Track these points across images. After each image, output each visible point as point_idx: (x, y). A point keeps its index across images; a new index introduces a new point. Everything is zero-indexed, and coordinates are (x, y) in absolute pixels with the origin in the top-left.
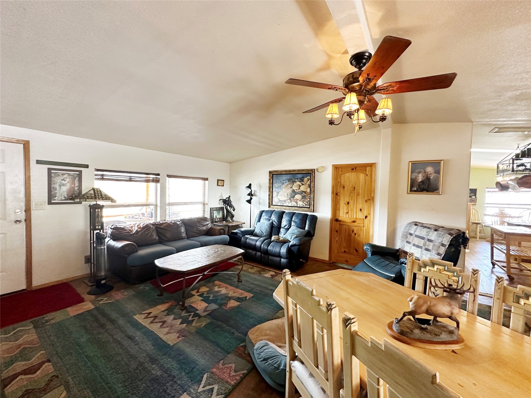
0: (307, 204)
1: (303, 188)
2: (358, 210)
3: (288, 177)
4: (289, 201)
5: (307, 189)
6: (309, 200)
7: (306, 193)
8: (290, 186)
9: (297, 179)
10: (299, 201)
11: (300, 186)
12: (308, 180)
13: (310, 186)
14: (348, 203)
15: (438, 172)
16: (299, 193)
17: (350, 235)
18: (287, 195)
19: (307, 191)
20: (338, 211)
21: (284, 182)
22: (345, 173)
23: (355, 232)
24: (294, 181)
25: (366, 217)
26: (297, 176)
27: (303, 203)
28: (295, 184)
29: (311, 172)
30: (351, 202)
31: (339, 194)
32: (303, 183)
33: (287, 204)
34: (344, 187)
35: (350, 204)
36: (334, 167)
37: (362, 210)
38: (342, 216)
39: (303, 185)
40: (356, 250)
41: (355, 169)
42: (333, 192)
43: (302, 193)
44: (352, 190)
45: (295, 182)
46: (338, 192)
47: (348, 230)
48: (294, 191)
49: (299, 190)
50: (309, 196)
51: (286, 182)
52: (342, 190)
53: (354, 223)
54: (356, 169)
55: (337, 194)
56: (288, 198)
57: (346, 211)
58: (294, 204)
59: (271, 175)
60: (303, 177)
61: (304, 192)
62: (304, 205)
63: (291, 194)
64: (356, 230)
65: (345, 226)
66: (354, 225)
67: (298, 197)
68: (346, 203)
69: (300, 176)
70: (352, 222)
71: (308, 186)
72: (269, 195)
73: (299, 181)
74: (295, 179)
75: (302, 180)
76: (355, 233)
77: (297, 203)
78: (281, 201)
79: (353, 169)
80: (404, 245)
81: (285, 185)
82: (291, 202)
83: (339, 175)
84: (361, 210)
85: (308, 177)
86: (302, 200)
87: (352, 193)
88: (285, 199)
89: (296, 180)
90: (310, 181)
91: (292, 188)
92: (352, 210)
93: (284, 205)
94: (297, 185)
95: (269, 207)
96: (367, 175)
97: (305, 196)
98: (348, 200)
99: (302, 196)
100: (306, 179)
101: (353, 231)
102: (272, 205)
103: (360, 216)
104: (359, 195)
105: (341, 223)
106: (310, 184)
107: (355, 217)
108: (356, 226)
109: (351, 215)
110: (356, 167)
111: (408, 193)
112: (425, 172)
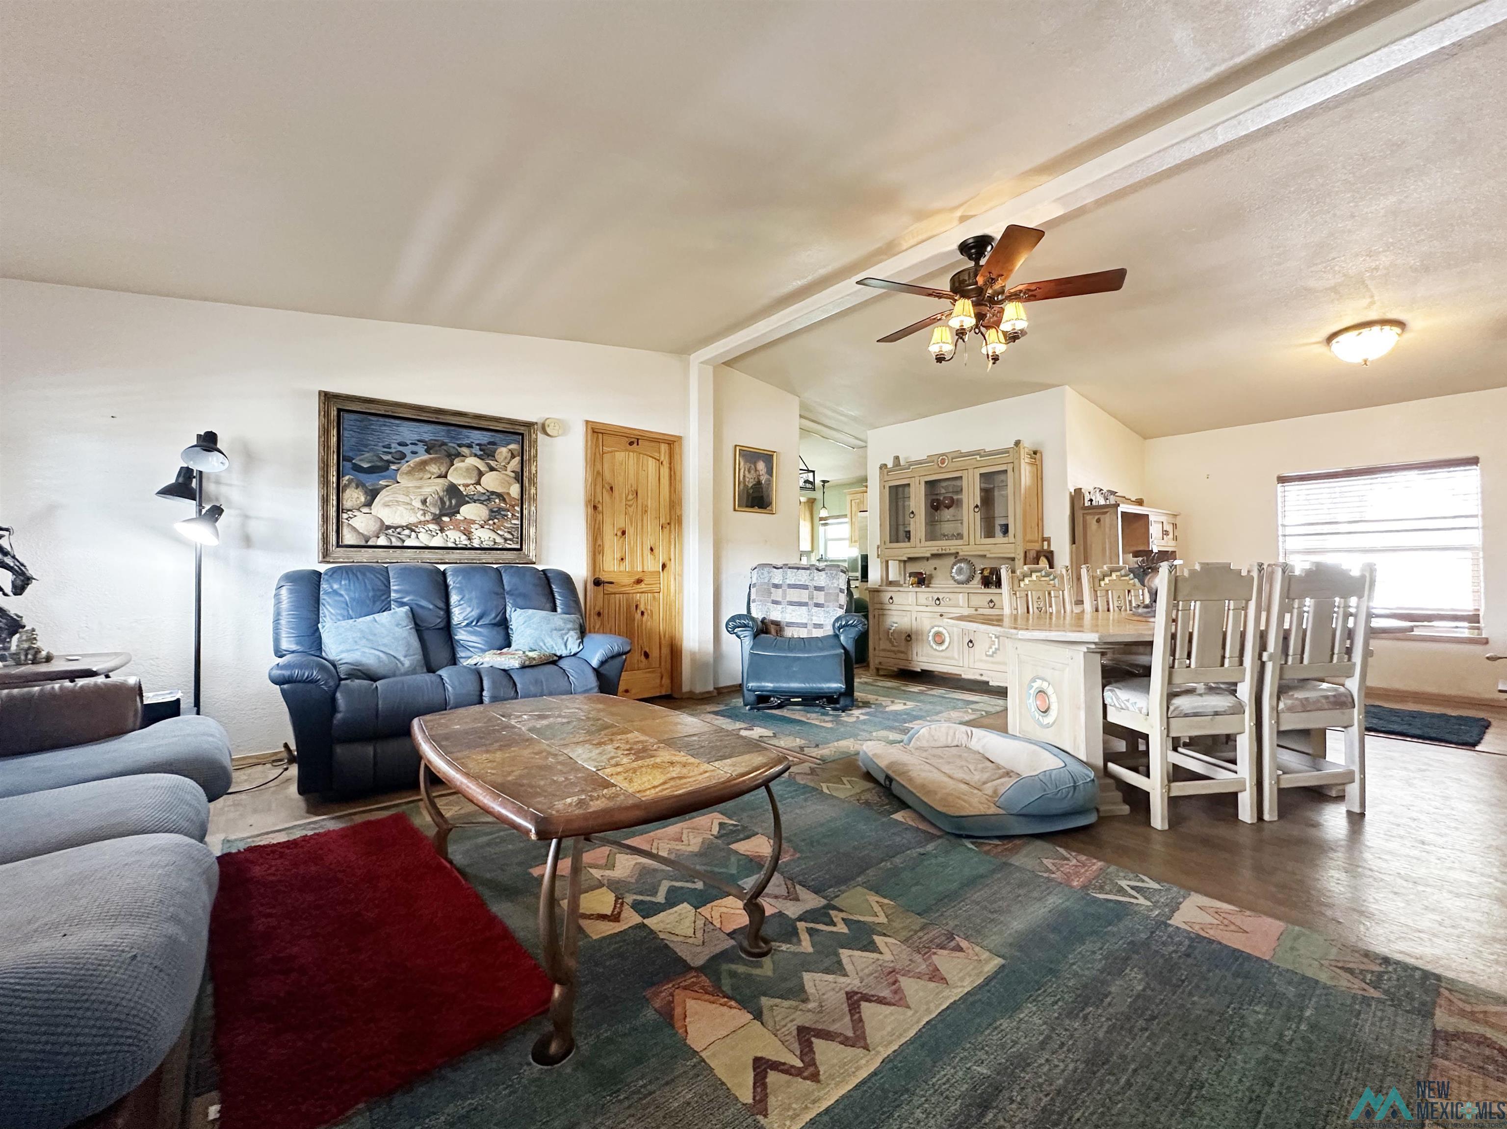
0: (510, 536)
1: (491, 482)
2: (647, 551)
3: (427, 432)
4: (432, 527)
5: (510, 485)
6: (518, 522)
7: (504, 500)
8: (434, 469)
9: (469, 446)
10: (477, 526)
11: (481, 474)
12: (513, 456)
13: (519, 478)
14: (624, 533)
15: (770, 472)
16: (475, 498)
17: (630, 619)
18: (424, 502)
19: (508, 494)
20: (603, 556)
21: (406, 450)
22: (612, 452)
23: (642, 607)
24: (453, 452)
25: (664, 566)
26: (468, 437)
27: (493, 536)
28: (458, 464)
29: (521, 430)
30: (630, 531)
31: (600, 508)
32: (493, 463)
33: (424, 539)
34: (611, 488)
35: (629, 537)
36: (590, 431)
37: (654, 551)
38: (611, 567)
39: (492, 469)
40: (647, 655)
41: (635, 444)
42: (588, 503)
43: (489, 499)
44: (630, 497)
45: (459, 455)
46: (599, 502)
47: (625, 603)
48: (452, 490)
49: (478, 487)
50: (518, 509)
51: (414, 453)
52: (606, 496)
53: (638, 586)
54: (638, 444)
55: (595, 508)
56: (429, 517)
57: (618, 556)
58: (454, 537)
59: (334, 413)
60: (490, 443)
61: (500, 496)
62: (499, 540)
63: (441, 499)
64: (643, 600)
65: (618, 596)
66: (640, 590)
67: (468, 511)
68: (619, 533)
69: (478, 437)
70: (633, 583)
71: (513, 475)
72: (325, 501)
73: (476, 455)
74: (460, 446)
75: (487, 453)
76: (643, 609)
77: (468, 535)
78: (388, 527)
79: (631, 444)
81: (411, 463)
82: (442, 530)
83: (598, 454)
84: (652, 549)
85: (512, 446)
86: (491, 522)
87: (630, 506)
88: (413, 520)
89: (465, 451)
90: (518, 459)
91: (446, 477)
92: (632, 551)
93: (406, 544)
94: (467, 469)
95: (325, 555)
96: (661, 463)
97: (500, 509)
98: (622, 525)
99: (492, 511)
100: (503, 452)
101: (637, 606)
102: (338, 546)
103: (651, 565)
104: (646, 511)
105: (609, 588)
106: (519, 470)
107: (640, 569)
108: (642, 593)
109: (632, 562)
110: (638, 439)
111: (735, 510)
112: (756, 470)
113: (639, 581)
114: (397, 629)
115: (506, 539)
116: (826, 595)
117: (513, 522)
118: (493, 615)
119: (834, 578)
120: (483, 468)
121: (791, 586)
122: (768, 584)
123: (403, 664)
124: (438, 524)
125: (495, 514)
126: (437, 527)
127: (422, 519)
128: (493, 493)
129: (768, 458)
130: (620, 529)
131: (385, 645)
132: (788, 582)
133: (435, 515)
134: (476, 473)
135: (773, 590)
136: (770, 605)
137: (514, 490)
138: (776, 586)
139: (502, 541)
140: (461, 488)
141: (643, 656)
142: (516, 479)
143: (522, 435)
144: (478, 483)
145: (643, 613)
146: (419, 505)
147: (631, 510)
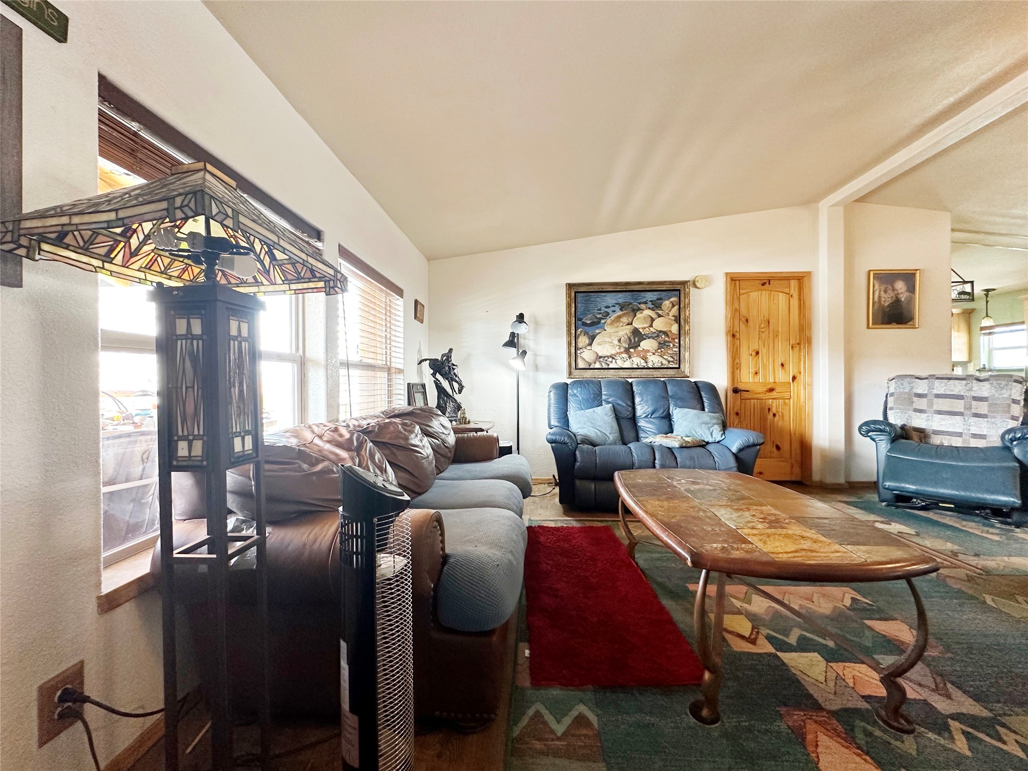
0: (672, 359)
1: (659, 324)
2: (779, 366)
3: (621, 298)
4: (624, 355)
5: (672, 325)
6: (677, 350)
7: (668, 336)
8: (625, 320)
9: (646, 303)
10: (651, 354)
11: (653, 320)
12: (673, 306)
13: (678, 319)
14: (757, 353)
15: (911, 289)
16: (649, 335)
17: (763, 419)
18: (619, 341)
19: (670, 331)
20: (739, 370)
21: (609, 310)
22: (748, 293)
23: (774, 410)
24: (635, 308)
25: (794, 378)
26: (645, 297)
27: (661, 359)
28: (639, 315)
29: (678, 287)
30: (763, 351)
31: (738, 336)
32: (660, 312)
33: (620, 364)
34: (747, 321)
35: (762, 355)
36: (729, 280)
37: (785, 366)
38: (747, 379)
39: (660, 316)
40: (778, 448)
41: (767, 284)
42: (727, 333)
43: (658, 336)
44: (763, 326)
45: (639, 309)
46: (737, 331)
47: (759, 406)
48: (636, 332)
49: (651, 329)
50: (677, 341)
51: (614, 311)
52: (743, 326)
53: (770, 394)
54: (769, 284)
55: (734, 336)
56: (622, 350)
57: (752, 370)
58: (637, 361)
59: (573, 294)
60: (658, 299)
61: (665, 333)
62: (665, 362)
63: (629, 338)
64: (775, 405)
65: (752, 401)
66: (772, 397)
67: (646, 344)
68: (754, 354)
69: (650, 296)
70: (767, 391)
71: (673, 318)
72: (569, 344)
73: (649, 308)
74: (640, 303)
75: (656, 305)
76: (774, 412)
77: (645, 359)
78: (601, 357)
79: (763, 284)
80: (909, 416)
81: (612, 318)
82: (630, 357)
83: (735, 295)
84: (782, 365)
85: (672, 299)
86: (659, 351)
87: (763, 332)
88: (613, 352)
89: (643, 306)
90: (676, 307)
91: (632, 324)
92: (764, 366)
93: (610, 367)
94: (644, 318)
95: (570, 373)
96: (791, 296)
97: (665, 342)
98: (756, 347)
99: (660, 343)
100: (667, 304)
101: (769, 409)
102: (576, 369)
103: (782, 377)
104: (777, 336)
105: (745, 395)
106: (678, 315)
107: (771, 380)
108: (775, 399)
109: (765, 376)
110: (769, 280)
111: (868, 327)
112: (894, 290)
113: (771, 390)
114: (606, 417)
115: (669, 362)
116: (990, 406)
117: (674, 349)
118: (661, 411)
119: (1002, 389)
120: (654, 315)
121: (938, 396)
122: (909, 394)
123: (609, 438)
124: (627, 353)
125: (662, 345)
126: (627, 356)
127: (619, 351)
128: (660, 331)
129: (909, 277)
130: (754, 350)
131: (600, 426)
132: (935, 392)
133: (626, 348)
134: (650, 319)
135: (915, 399)
136: (911, 413)
137: (675, 328)
138: (920, 396)
139: (667, 363)
140: (641, 330)
141: (775, 448)
142: (676, 320)
143: (679, 290)
144: (651, 326)
145: (774, 415)
146: (616, 342)
147: (763, 335)
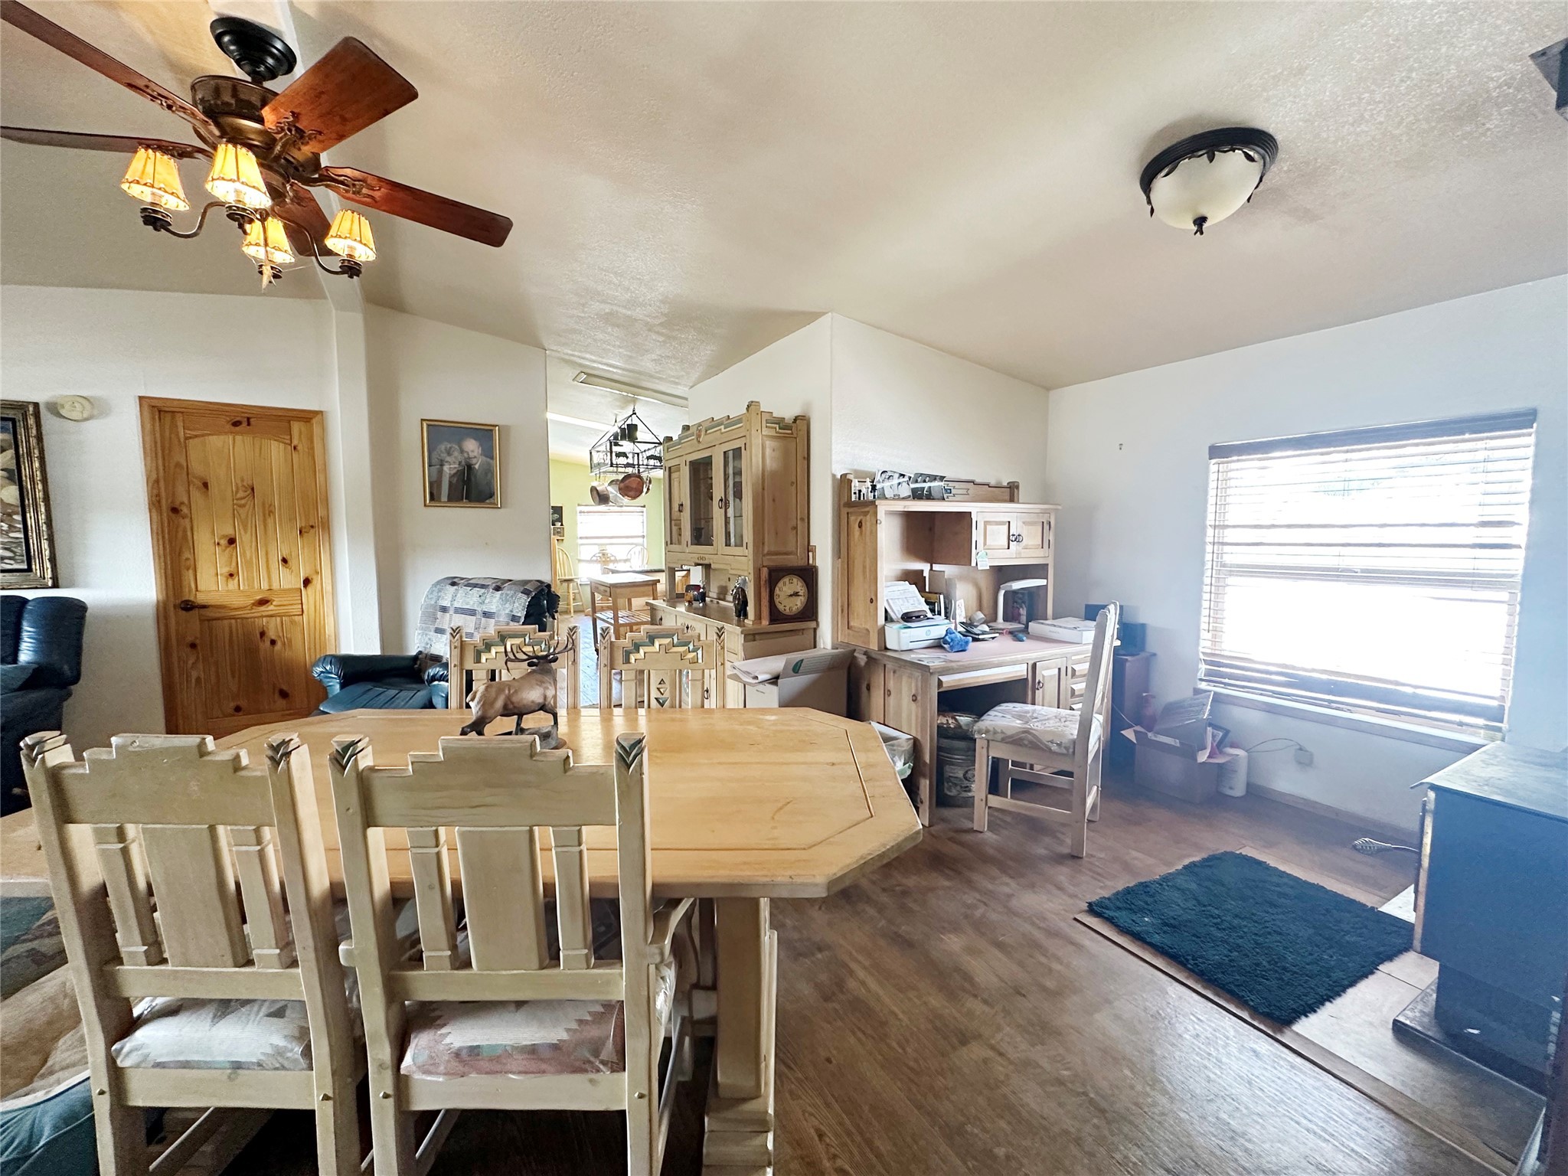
2: (275, 562)
6: (21, 535)
13: (14, 477)
14: (232, 541)
15: (488, 453)
17: (251, 650)
20: (191, 572)
22: (203, 436)
23: (272, 634)
25: (307, 582)
30: (244, 539)
31: (185, 510)
34: (206, 485)
35: (242, 545)
36: (148, 410)
37: (290, 562)
38: (212, 586)
41: (245, 424)
42: (155, 503)
44: (241, 494)
46: (182, 503)
47: (240, 631)
50: (18, 518)
52: (196, 495)
53: (263, 608)
54: (249, 424)
55: (175, 511)
57: (224, 570)
64: (273, 627)
65: (226, 622)
66: (265, 614)
68: (224, 542)
70: (253, 604)
76: (273, 637)
79: (236, 424)
80: (429, 639)
83: (176, 442)
84: (285, 561)
87: (243, 506)
92: (248, 564)
96: (295, 448)
98: (229, 531)
101: (262, 634)
103: (287, 580)
104: (271, 512)
105: (209, 613)
106: (14, 467)
107: (265, 586)
108: (271, 616)
109: (250, 580)
110: (248, 419)
112: (462, 451)
113: (263, 602)
117: (11, 535)
121: (458, 611)
130: (224, 537)
132: (457, 605)
135: (439, 614)
136: (431, 634)
137: (8, 494)
141: (278, 696)
142: (9, 479)
143: (13, 421)
145: (273, 642)
147: (242, 511)
